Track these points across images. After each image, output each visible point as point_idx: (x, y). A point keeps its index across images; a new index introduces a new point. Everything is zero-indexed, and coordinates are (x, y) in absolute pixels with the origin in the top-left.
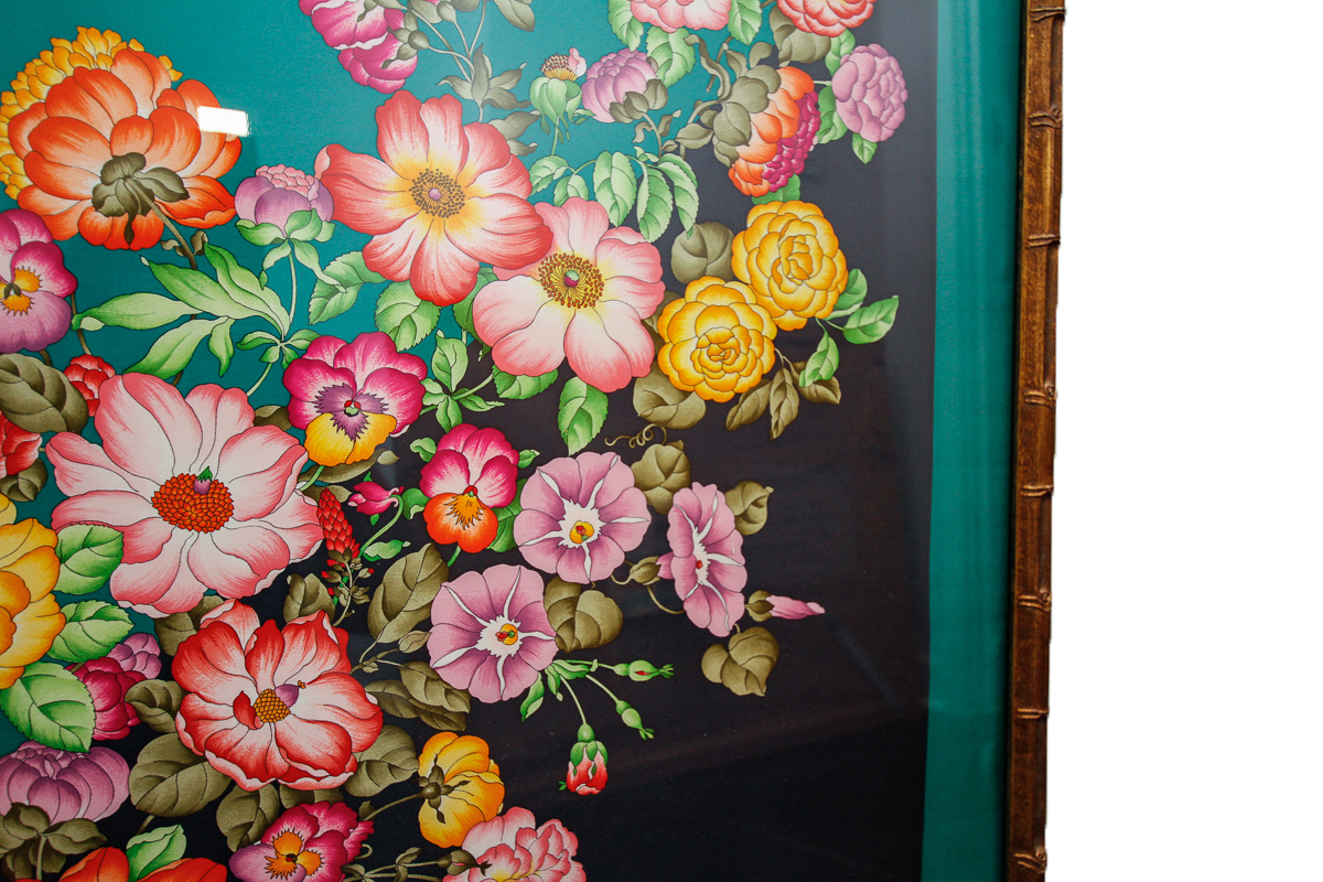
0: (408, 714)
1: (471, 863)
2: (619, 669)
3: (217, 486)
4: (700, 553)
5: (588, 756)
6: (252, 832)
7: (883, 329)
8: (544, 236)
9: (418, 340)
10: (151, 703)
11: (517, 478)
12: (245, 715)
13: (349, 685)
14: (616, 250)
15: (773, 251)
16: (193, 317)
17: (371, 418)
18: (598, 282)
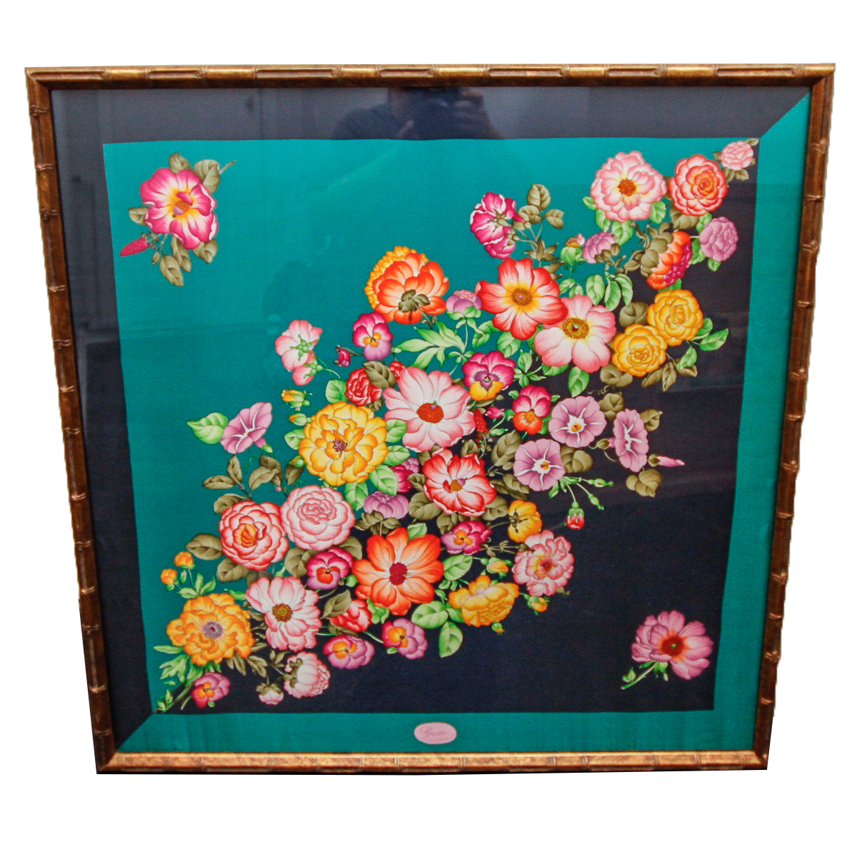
0: (506, 492)
1: (527, 549)
2: (590, 482)
3: (438, 407)
4: (627, 437)
5: (576, 514)
6: (449, 528)
7: (720, 344)
8: (564, 311)
9: (513, 353)
10: (415, 481)
11: (550, 406)
12: (447, 488)
13: (484, 481)
14: (595, 315)
15: (667, 312)
16: (431, 347)
17: (494, 383)
18: (587, 328)
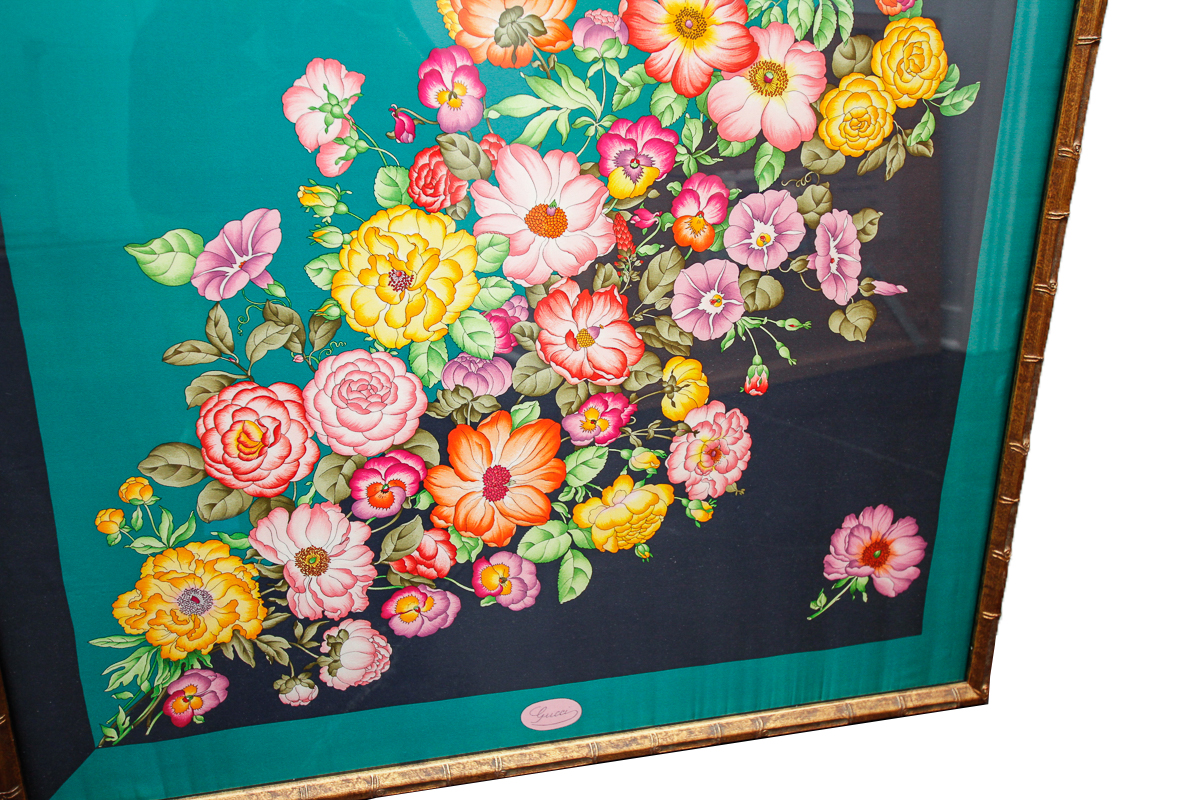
0: (658, 345)
1: (688, 430)
2: (779, 323)
3: (559, 211)
4: (834, 254)
5: (758, 373)
6: (574, 407)
7: (967, 105)
8: (753, 49)
9: (674, 120)
10: (524, 335)
11: (727, 205)
12: (571, 342)
13: (627, 328)
14: (798, 57)
15: (899, 54)
16: (548, 109)
17: (645, 169)
18: (784, 79)
